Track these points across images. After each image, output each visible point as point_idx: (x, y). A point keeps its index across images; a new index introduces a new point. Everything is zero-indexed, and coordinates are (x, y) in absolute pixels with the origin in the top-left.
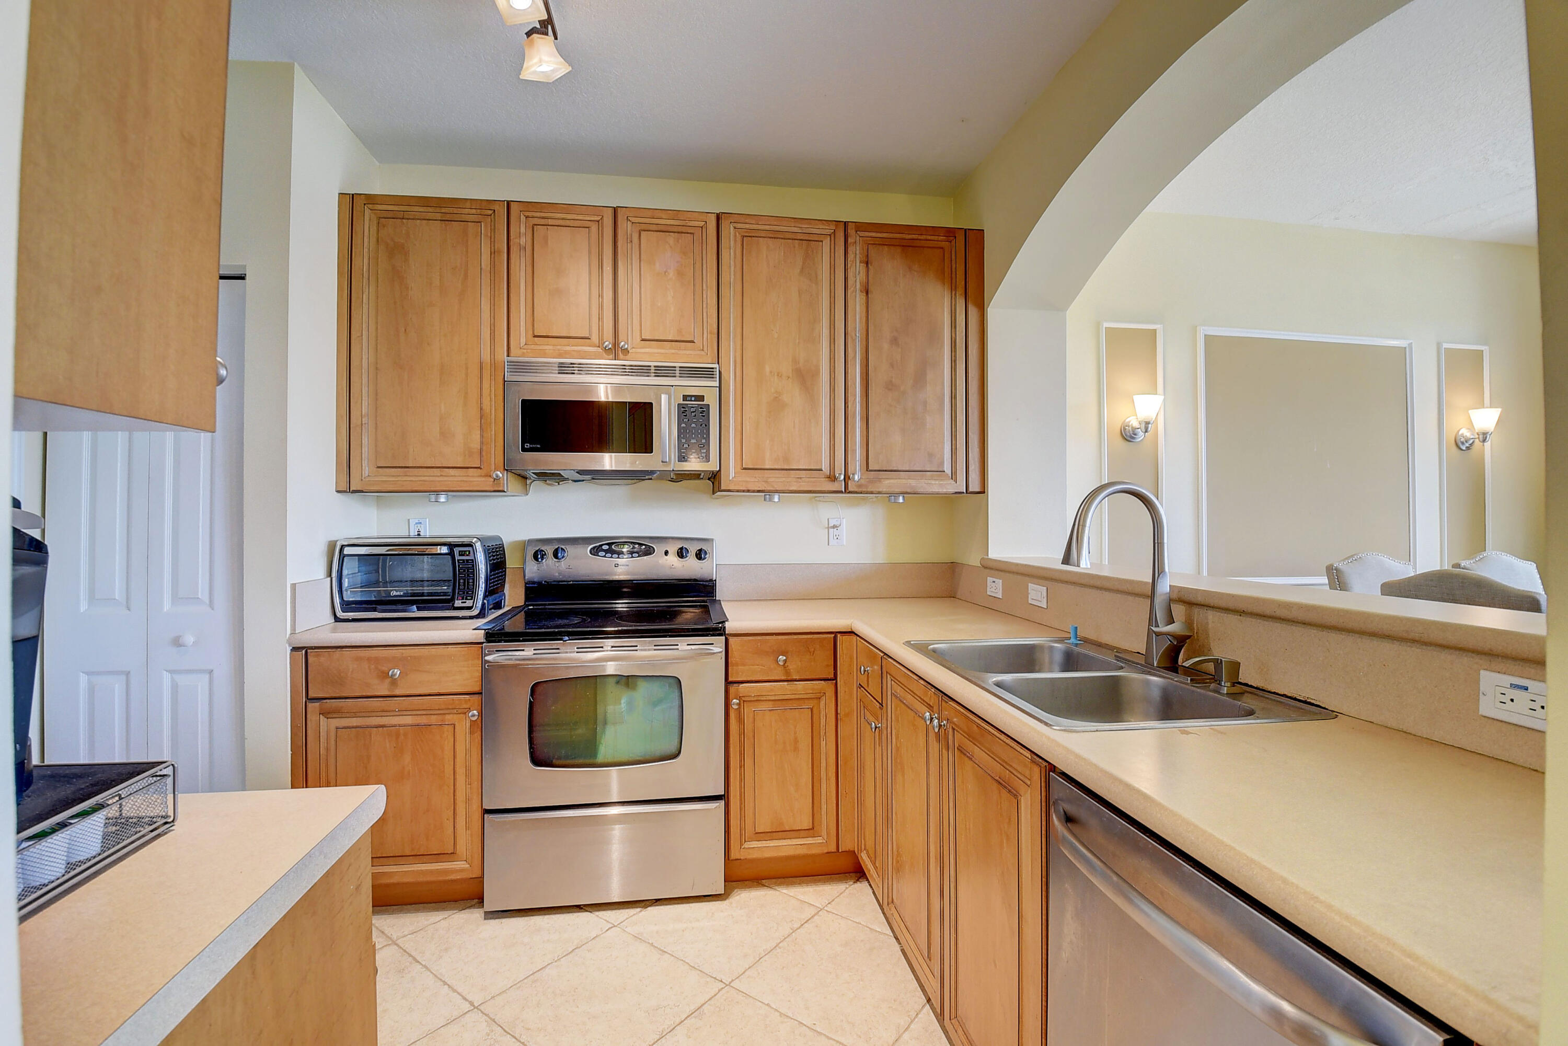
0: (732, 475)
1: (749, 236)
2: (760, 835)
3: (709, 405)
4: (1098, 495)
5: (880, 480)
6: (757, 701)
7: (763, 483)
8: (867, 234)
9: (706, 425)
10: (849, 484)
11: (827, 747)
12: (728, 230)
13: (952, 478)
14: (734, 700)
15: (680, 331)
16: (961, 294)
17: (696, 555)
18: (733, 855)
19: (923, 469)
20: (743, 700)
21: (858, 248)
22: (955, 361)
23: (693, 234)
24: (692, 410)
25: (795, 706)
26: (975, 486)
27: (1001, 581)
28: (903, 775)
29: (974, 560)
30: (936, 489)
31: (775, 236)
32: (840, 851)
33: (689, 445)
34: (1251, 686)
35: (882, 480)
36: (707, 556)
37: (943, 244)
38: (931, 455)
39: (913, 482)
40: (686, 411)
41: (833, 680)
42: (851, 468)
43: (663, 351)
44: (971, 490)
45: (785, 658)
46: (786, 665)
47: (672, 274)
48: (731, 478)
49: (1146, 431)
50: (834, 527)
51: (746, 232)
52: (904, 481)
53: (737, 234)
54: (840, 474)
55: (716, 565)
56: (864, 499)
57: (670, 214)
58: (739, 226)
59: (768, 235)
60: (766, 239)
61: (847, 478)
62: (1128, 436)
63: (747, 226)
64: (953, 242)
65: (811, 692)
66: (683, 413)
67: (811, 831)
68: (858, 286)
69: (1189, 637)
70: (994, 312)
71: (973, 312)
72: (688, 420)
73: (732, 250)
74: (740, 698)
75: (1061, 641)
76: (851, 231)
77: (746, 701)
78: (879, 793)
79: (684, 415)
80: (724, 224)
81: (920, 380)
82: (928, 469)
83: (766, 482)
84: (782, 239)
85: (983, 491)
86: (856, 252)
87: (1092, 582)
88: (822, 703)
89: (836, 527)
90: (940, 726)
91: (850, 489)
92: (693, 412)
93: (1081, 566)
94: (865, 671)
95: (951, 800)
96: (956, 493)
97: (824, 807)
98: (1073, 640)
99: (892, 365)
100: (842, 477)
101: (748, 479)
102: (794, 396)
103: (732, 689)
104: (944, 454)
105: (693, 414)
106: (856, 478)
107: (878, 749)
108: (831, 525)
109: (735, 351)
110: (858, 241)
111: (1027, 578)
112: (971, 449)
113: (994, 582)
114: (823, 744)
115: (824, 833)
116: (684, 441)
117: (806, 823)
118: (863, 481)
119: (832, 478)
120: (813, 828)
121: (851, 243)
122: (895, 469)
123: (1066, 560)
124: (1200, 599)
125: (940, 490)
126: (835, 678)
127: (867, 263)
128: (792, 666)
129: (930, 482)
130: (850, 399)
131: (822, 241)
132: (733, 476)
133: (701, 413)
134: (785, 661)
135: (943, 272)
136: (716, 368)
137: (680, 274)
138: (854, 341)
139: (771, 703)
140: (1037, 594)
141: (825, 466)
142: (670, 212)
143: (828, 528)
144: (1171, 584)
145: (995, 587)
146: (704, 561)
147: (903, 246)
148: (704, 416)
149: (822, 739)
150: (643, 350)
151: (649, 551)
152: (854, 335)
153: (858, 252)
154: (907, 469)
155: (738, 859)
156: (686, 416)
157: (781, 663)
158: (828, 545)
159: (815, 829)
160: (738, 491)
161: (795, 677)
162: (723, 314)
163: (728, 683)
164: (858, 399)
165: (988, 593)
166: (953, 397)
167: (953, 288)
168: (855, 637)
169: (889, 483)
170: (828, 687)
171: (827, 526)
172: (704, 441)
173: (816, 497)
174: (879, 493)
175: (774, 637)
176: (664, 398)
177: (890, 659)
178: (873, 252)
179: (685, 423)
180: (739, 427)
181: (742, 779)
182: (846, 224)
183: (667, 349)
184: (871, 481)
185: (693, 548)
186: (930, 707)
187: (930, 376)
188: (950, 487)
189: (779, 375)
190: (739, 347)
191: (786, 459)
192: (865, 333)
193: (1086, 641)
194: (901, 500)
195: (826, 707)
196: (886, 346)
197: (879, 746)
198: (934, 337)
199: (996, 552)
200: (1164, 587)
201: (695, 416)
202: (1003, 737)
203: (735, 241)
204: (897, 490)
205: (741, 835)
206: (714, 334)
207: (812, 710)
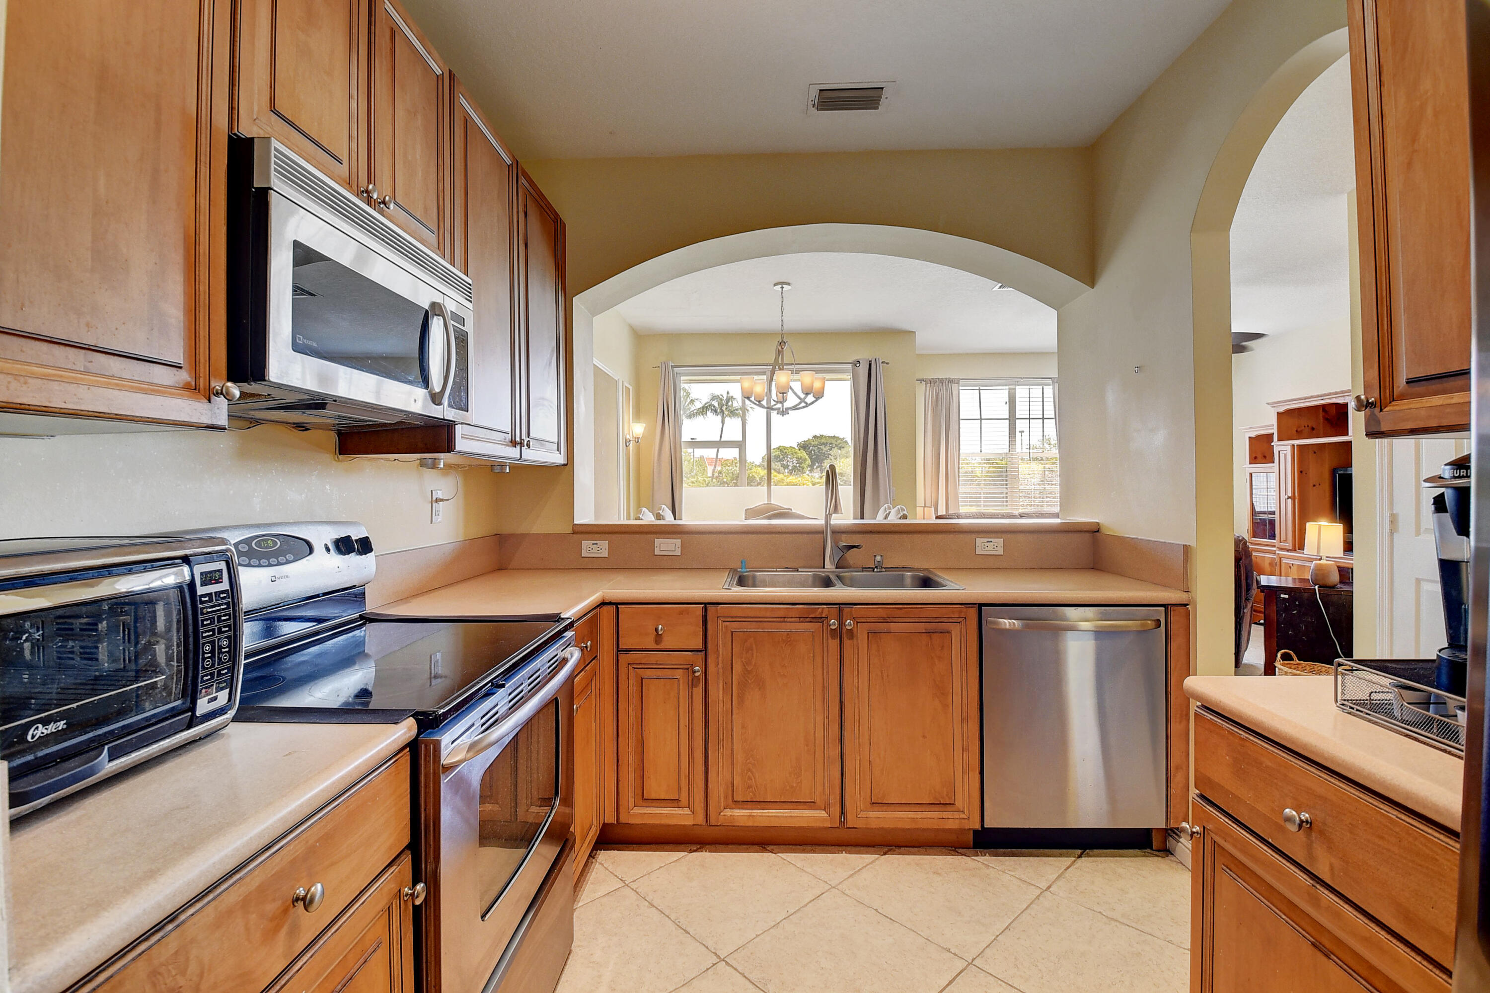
1: (471, 123)
3: (468, 333)
8: (525, 182)
9: (465, 360)
10: (522, 450)
11: (596, 728)
12: (457, 101)
13: (558, 450)
16: (560, 277)
21: (521, 193)
22: (559, 339)
27: (606, 542)
37: (552, 223)
39: (543, 452)
42: (522, 435)
44: (565, 462)
47: (419, 121)
50: (437, 500)
54: (518, 440)
57: (418, 30)
58: (463, 102)
60: (480, 136)
61: (521, 445)
63: (467, 108)
64: (556, 225)
65: (591, 674)
68: (522, 235)
70: (576, 301)
71: (562, 296)
76: (520, 173)
82: (550, 440)
88: (594, 683)
91: (523, 456)
92: (458, 338)
97: (594, 792)
100: (519, 443)
106: (525, 444)
107: (690, 692)
108: (435, 497)
109: (461, 264)
111: (652, 536)
113: (595, 544)
114: (594, 725)
117: (591, 816)
119: (514, 443)
121: (520, 186)
127: (526, 214)
129: (549, 452)
131: (505, 170)
133: (462, 341)
137: (425, 127)
138: (521, 294)
140: (669, 546)
141: (509, 430)
145: (597, 548)
147: (540, 211)
148: (464, 347)
149: (594, 721)
152: (521, 287)
153: (521, 198)
161: (586, 663)
165: (584, 556)
167: (557, 268)
171: (431, 500)
172: (464, 382)
178: (529, 204)
182: (517, 162)
188: (558, 458)
194: (508, 470)
195: (596, 686)
197: (694, 687)
201: (459, 344)
202: (933, 606)
207: (591, 694)
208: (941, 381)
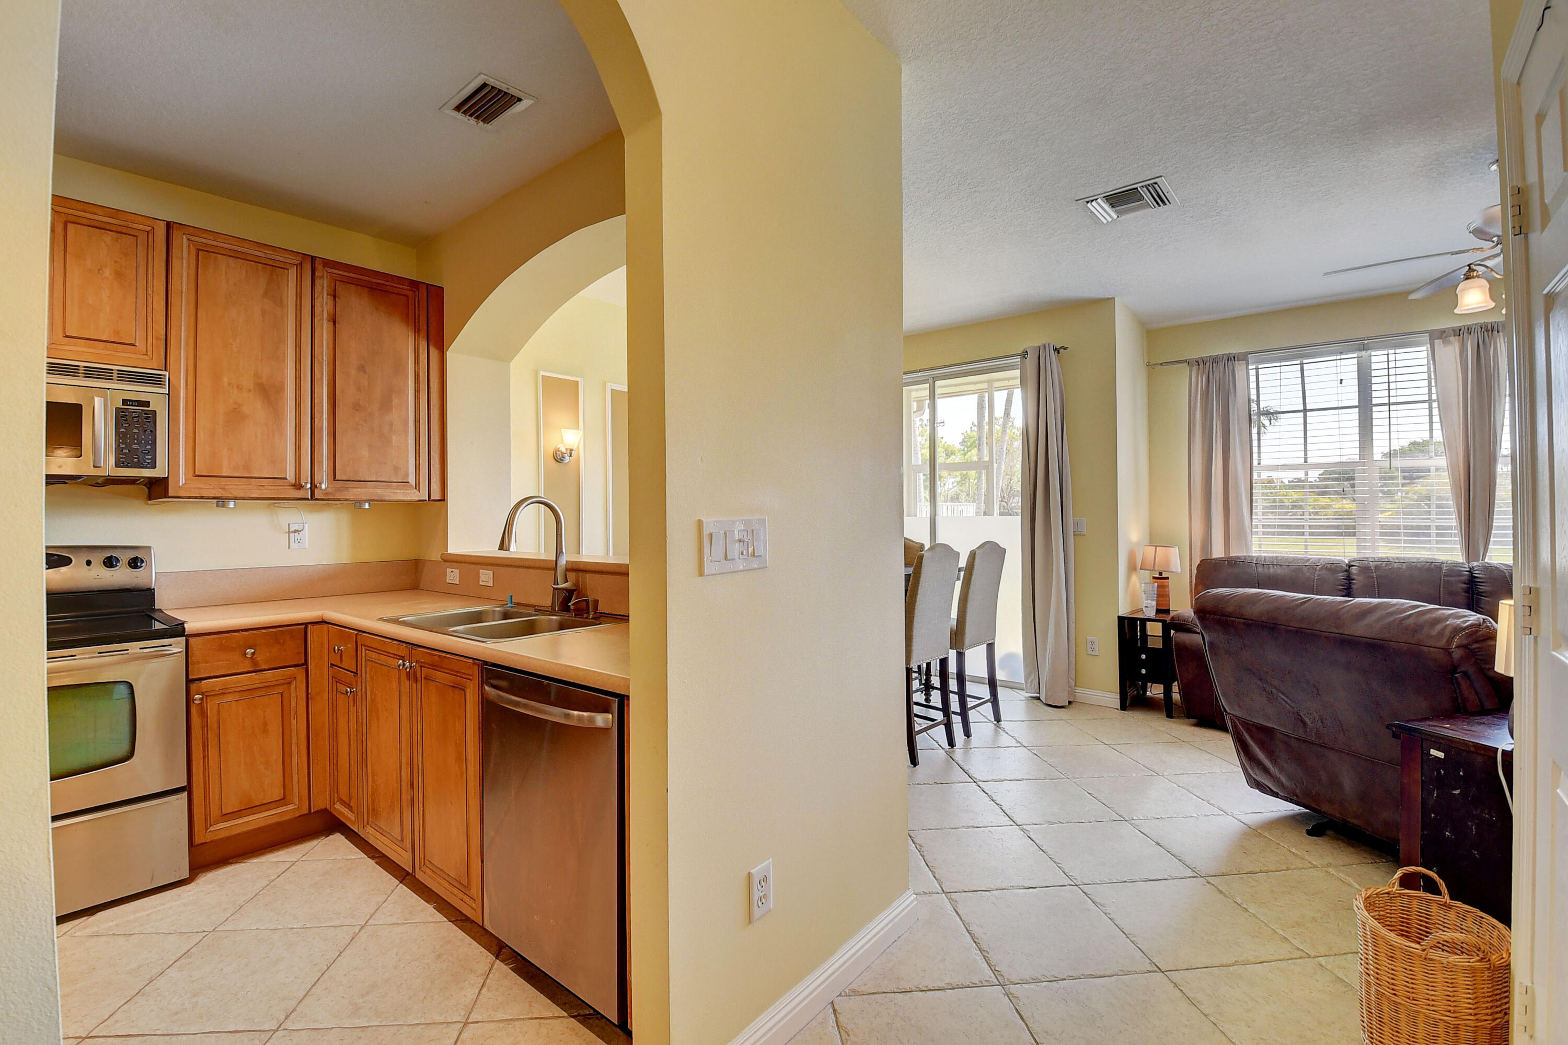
0: (182, 481)
1: (207, 251)
2: (226, 817)
3: (156, 411)
4: (522, 505)
5: (347, 488)
6: (221, 694)
7: (220, 490)
8: (334, 271)
9: (151, 431)
10: (316, 492)
11: (298, 724)
12: (181, 242)
13: (416, 488)
14: (196, 696)
15: (117, 333)
16: (424, 337)
17: (129, 564)
18: (198, 840)
19: (389, 480)
20: (206, 695)
21: (325, 282)
22: (419, 391)
23: (136, 236)
24: (134, 415)
25: (264, 693)
26: (436, 495)
27: (458, 570)
28: (378, 719)
29: (435, 556)
30: (401, 498)
31: (235, 255)
32: (312, 812)
33: (129, 451)
34: (606, 614)
35: (349, 489)
36: (143, 565)
37: (407, 293)
38: (396, 469)
39: (379, 491)
40: (127, 415)
41: (302, 665)
42: (317, 479)
43: (94, 351)
44: (432, 498)
45: (253, 651)
46: (254, 657)
47: (107, 273)
48: (181, 484)
49: (571, 456)
50: (296, 531)
51: (201, 246)
52: (372, 490)
53: (192, 246)
54: (306, 483)
55: (156, 573)
56: (328, 505)
57: (106, 211)
58: (194, 238)
59: (230, 254)
60: (225, 257)
61: (313, 487)
62: (559, 458)
63: (204, 241)
64: (417, 293)
65: (281, 678)
66: (122, 417)
67: (283, 801)
68: (325, 315)
69: (575, 590)
70: (450, 354)
71: (434, 353)
72: (129, 425)
73: (184, 261)
74: (202, 694)
75: (502, 606)
76: (319, 267)
77: (209, 696)
78: (353, 745)
79: (125, 420)
80: (176, 235)
81: (386, 405)
82: (394, 481)
83: (223, 489)
84: (243, 259)
85: (443, 499)
86: (323, 285)
87: (523, 564)
88: (293, 686)
89: (298, 531)
90: (411, 667)
91: (316, 496)
92: (136, 417)
93: (511, 550)
94: (338, 650)
95: (419, 717)
96: (420, 500)
97: (295, 777)
98: (510, 605)
99: (359, 389)
100: (309, 486)
101: (202, 486)
102: (256, 409)
103: (194, 687)
104: (408, 467)
105: (135, 419)
106: (323, 486)
107: (353, 710)
108: (292, 529)
109: (187, 359)
110: (325, 275)
111: (479, 566)
112: (433, 465)
113: (452, 572)
114: (294, 722)
115: (296, 800)
116: (122, 446)
117: (277, 794)
118: (330, 490)
119: (298, 486)
120: (284, 798)
121: (318, 277)
122: (362, 479)
123: (501, 547)
124: (582, 567)
125: (405, 499)
126: (306, 663)
127: (335, 297)
128: (259, 658)
129: (396, 491)
130: (317, 415)
131: (288, 270)
132: (184, 482)
133: (145, 419)
134: (253, 654)
135: (408, 315)
136: (165, 376)
137: (119, 275)
138: (321, 364)
139: (237, 694)
140: (486, 577)
141: (290, 476)
142: (107, 210)
143: (289, 532)
144: (568, 560)
145: (453, 576)
146: (140, 569)
147: (371, 288)
148: (149, 422)
149: (292, 719)
150: (67, 348)
151: (66, 561)
152: (320, 359)
153: (325, 285)
154: (374, 480)
155: (203, 844)
156: (126, 420)
157: (249, 656)
158: (289, 548)
159: (287, 798)
160: (190, 498)
161: (263, 668)
162: (173, 322)
163: (189, 681)
164: (325, 416)
165: (447, 581)
166: (417, 421)
167: (417, 331)
168: (325, 626)
169: (356, 492)
170: (299, 673)
171: (288, 531)
172: (149, 447)
173: (275, 503)
174: (347, 500)
175: (241, 633)
176: (98, 401)
177: (364, 634)
178: (340, 288)
179: (125, 428)
180: (192, 435)
181: (205, 768)
182: (313, 259)
183: (100, 349)
184: (339, 490)
185: (125, 557)
186: (402, 658)
187: (395, 401)
188: (414, 496)
189: (239, 388)
190: (191, 356)
191: (247, 467)
192: (332, 358)
193: (518, 604)
194: (367, 506)
195: (298, 690)
196: (353, 372)
197: (354, 706)
198: (399, 369)
199: (455, 547)
200: (563, 561)
201: (138, 421)
202: (456, 657)
203: (189, 252)
204: (364, 498)
205: (206, 820)
206: (161, 340)
207: (282, 694)
208: (1215, 360)
